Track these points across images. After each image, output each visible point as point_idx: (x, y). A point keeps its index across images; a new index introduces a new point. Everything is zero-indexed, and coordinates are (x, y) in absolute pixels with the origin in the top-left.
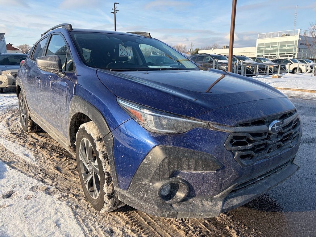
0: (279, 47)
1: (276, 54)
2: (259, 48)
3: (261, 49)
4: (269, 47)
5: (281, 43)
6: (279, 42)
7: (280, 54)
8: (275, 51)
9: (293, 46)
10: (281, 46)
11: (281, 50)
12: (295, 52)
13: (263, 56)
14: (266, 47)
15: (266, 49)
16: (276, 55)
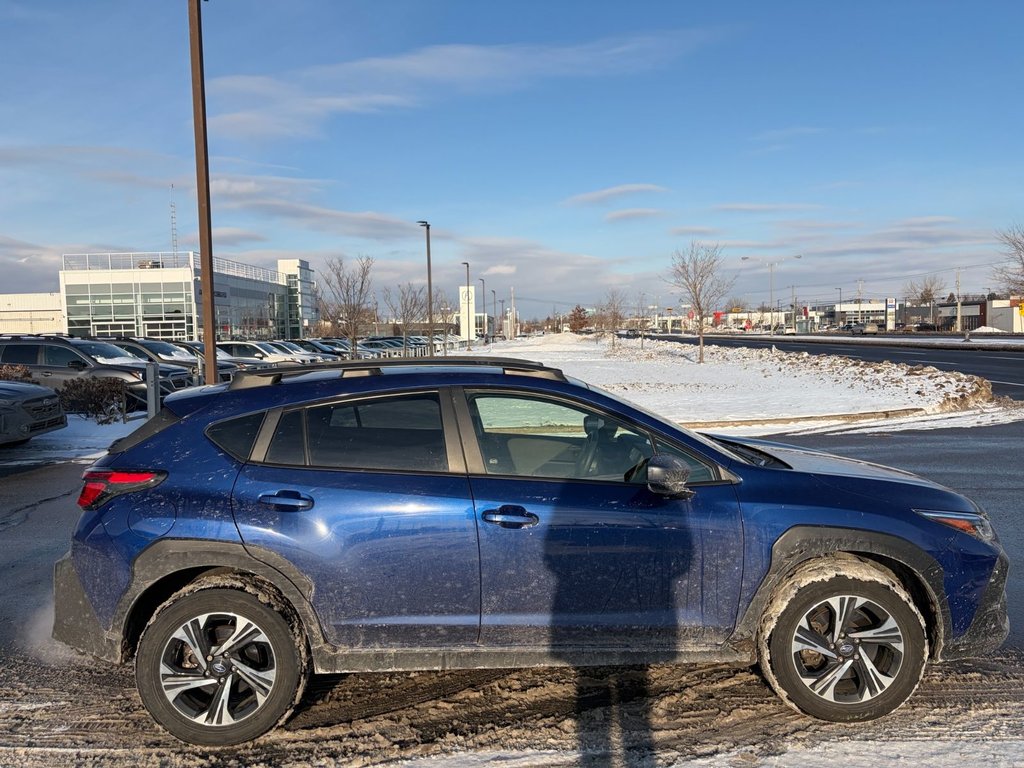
0: (139, 297)
1: (133, 320)
2: (70, 300)
3: (78, 302)
4: (108, 297)
5: (145, 286)
6: (136, 285)
7: (145, 319)
8: (129, 309)
9: (181, 296)
10: (145, 297)
11: (146, 309)
12: (189, 315)
13: (92, 323)
14: (94, 298)
15: (97, 301)
16: (134, 323)
